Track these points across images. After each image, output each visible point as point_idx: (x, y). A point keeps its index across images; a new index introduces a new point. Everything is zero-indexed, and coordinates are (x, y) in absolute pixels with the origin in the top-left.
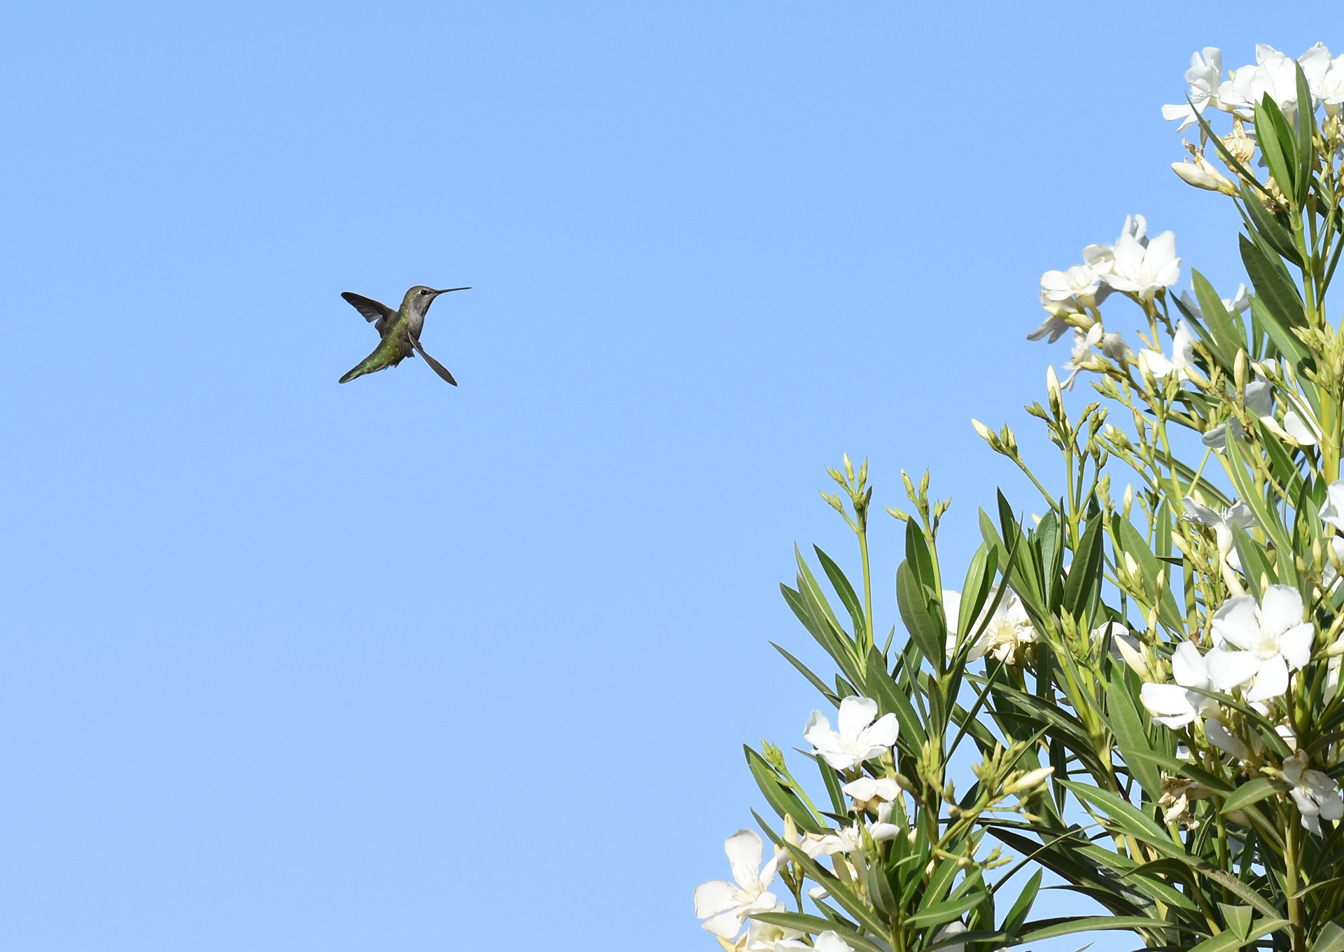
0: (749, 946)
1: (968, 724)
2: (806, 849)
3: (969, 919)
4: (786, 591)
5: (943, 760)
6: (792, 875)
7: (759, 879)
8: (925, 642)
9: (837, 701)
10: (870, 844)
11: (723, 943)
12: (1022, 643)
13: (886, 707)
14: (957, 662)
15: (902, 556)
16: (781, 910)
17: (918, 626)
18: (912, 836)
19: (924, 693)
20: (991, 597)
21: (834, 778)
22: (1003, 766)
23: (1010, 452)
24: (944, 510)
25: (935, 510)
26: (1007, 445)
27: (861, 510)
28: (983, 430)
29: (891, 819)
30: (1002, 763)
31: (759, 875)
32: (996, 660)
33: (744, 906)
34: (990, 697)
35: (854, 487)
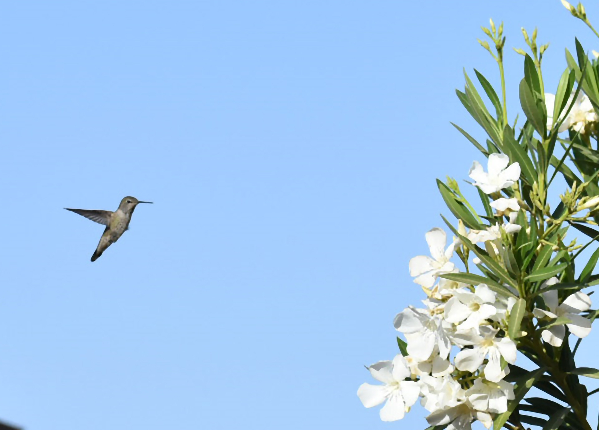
0: (439, 292)
1: (560, 167)
2: (470, 238)
3: (560, 275)
4: (459, 93)
5: (546, 186)
6: (463, 252)
7: (444, 255)
8: (535, 121)
9: (487, 154)
10: (505, 237)
11: (425, 290)
12: (589, 122)
13: (514, 158)
14: (553, 133)
15: (522, 76)
16: (456, 272)
17: (531, 113)
18: (528, 231)
19: (535, 150)
20: (571, 97)
21: (485, 198)
22: (577, 195)
23: (582, 17)
24: (545, 50)
25: (540, 50)
26: (580, 13)
27: (500, 50)
28: (567, 5)
29: (516, 222)
30: (577, 193)
31: (444, 252)
32: (574, 132)
33: (435, 270)
34: (571, 151)
35: (496, 36)
